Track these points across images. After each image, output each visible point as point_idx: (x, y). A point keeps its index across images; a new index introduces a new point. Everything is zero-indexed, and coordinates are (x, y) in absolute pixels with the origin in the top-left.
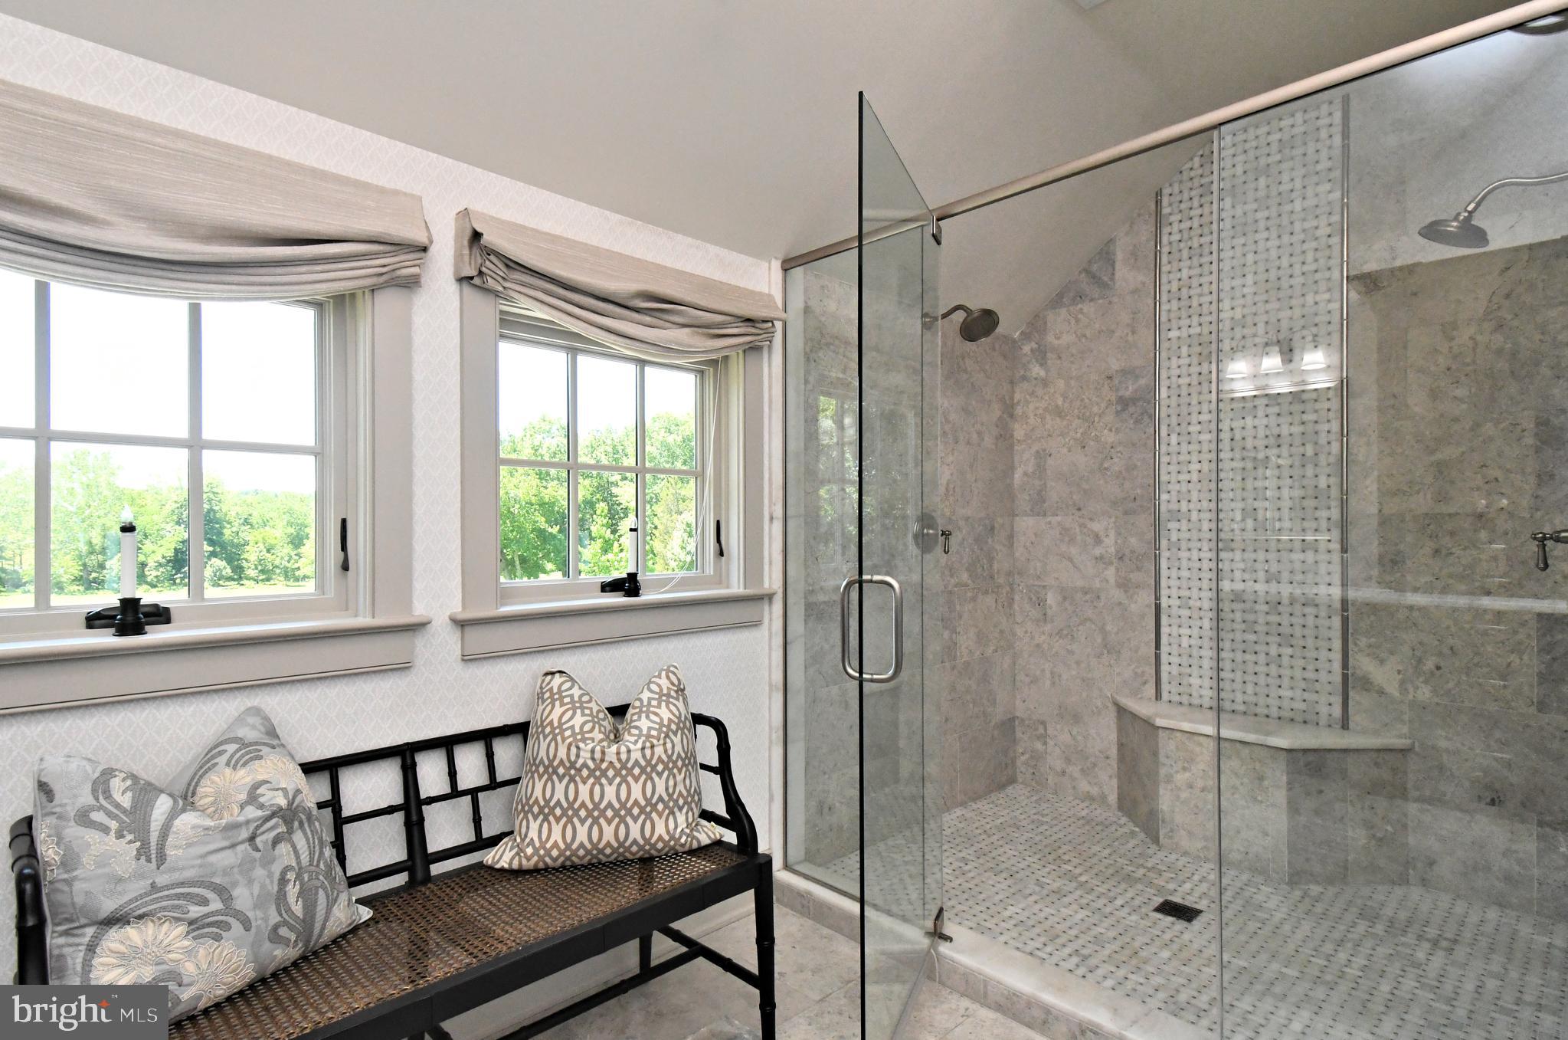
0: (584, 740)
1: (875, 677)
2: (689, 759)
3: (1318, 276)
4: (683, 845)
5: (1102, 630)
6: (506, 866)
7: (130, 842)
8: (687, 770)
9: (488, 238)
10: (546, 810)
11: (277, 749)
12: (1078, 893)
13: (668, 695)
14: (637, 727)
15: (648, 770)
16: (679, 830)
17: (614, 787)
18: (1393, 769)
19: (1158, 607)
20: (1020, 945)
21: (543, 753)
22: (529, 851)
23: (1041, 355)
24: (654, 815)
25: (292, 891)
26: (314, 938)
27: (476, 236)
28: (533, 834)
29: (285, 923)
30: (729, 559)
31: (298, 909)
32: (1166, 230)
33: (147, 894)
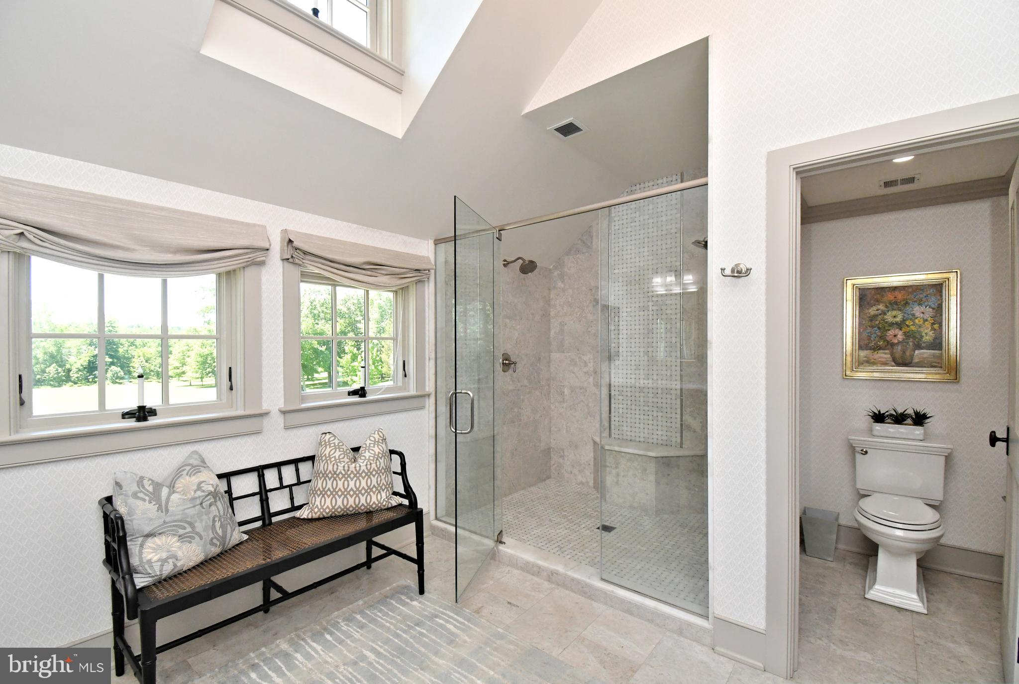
0: (340, 462)
1: (463, 432)
2: (388, 469)
3: (672, 250)
4: (384, 506)
5: (587, 405)
6: (306, 517)
7: (154, 505)
8: (387, 474)
9: (296, 244)
10: (323, 493)
11: (206, 468)
12: (567, 523)
13: (378, 442)
14: (364, 456)
15: (369, 474)
16: (382, 499)
17: (354, 481)
18: (698, 464)
19: (610, 395)
20: (535, 545)
21: (322, 468)
22: (316, 510)
23: (562, 277)
24: (371, 493)
25: (218, 524)
26: (226, 545)
27: (290, 241)
28: (318, 503)
29: (215, 538)
30: (409, 378)
31: (220, 532)
32: (613, 224)
33: (162, 525)
